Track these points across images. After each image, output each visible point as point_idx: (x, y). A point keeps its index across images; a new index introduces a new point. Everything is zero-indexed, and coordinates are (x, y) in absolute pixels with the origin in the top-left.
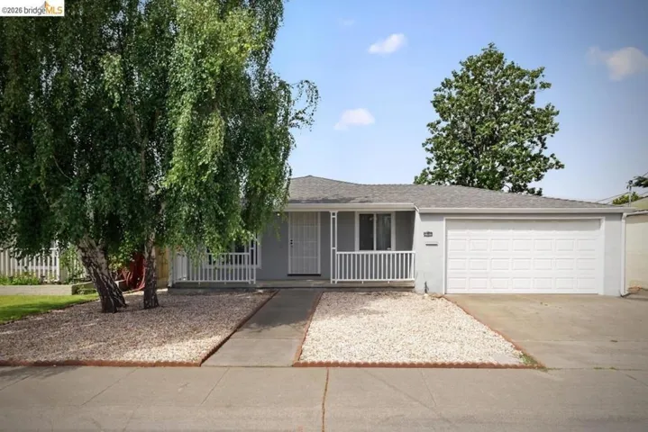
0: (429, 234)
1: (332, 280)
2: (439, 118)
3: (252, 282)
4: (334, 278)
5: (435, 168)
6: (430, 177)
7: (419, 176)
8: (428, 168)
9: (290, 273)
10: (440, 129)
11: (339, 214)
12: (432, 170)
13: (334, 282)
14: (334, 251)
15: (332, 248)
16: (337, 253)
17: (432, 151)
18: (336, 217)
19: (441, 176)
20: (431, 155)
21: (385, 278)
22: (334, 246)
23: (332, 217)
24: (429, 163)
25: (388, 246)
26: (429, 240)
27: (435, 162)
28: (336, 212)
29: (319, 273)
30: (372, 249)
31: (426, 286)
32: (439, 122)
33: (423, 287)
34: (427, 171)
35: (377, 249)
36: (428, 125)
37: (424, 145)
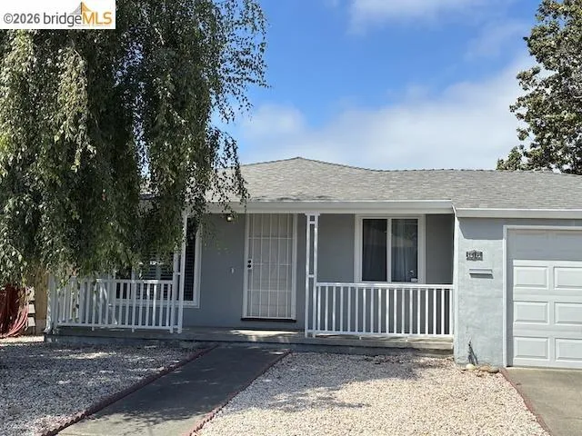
0: (475, 256)
1: (307, 331)
2: (535, 64)
3: (175, 330)
4: (310, 327)
5: (533, 146)
6: (525, 160)
7: (506, 159)
8: (522, 147)
9: (245, 316)
10: (538, 81)
11: (323, 218)
12: (529, 150)
13: (310, 335)
14: (311, 280)
15: (308, 276)
16: (316, 284)
17: (527, 118)
18: (316, 223)
19: (543, 159)
20: (525, 126)
21: (399, 331)
22: (311, 272)
23: (309, 223)
24: (521, 138)
25: (412, 276)
26: (476, 266)
27: (532, 136)
28: (317, 215)
29: (293, 317)
30: (386, 280)
31: (471, 351)
32: (536, 72)
33: (466, 352)
34: (520, 151)
35: (394, 280)
36: (519, 77)
37: (512, 109)
